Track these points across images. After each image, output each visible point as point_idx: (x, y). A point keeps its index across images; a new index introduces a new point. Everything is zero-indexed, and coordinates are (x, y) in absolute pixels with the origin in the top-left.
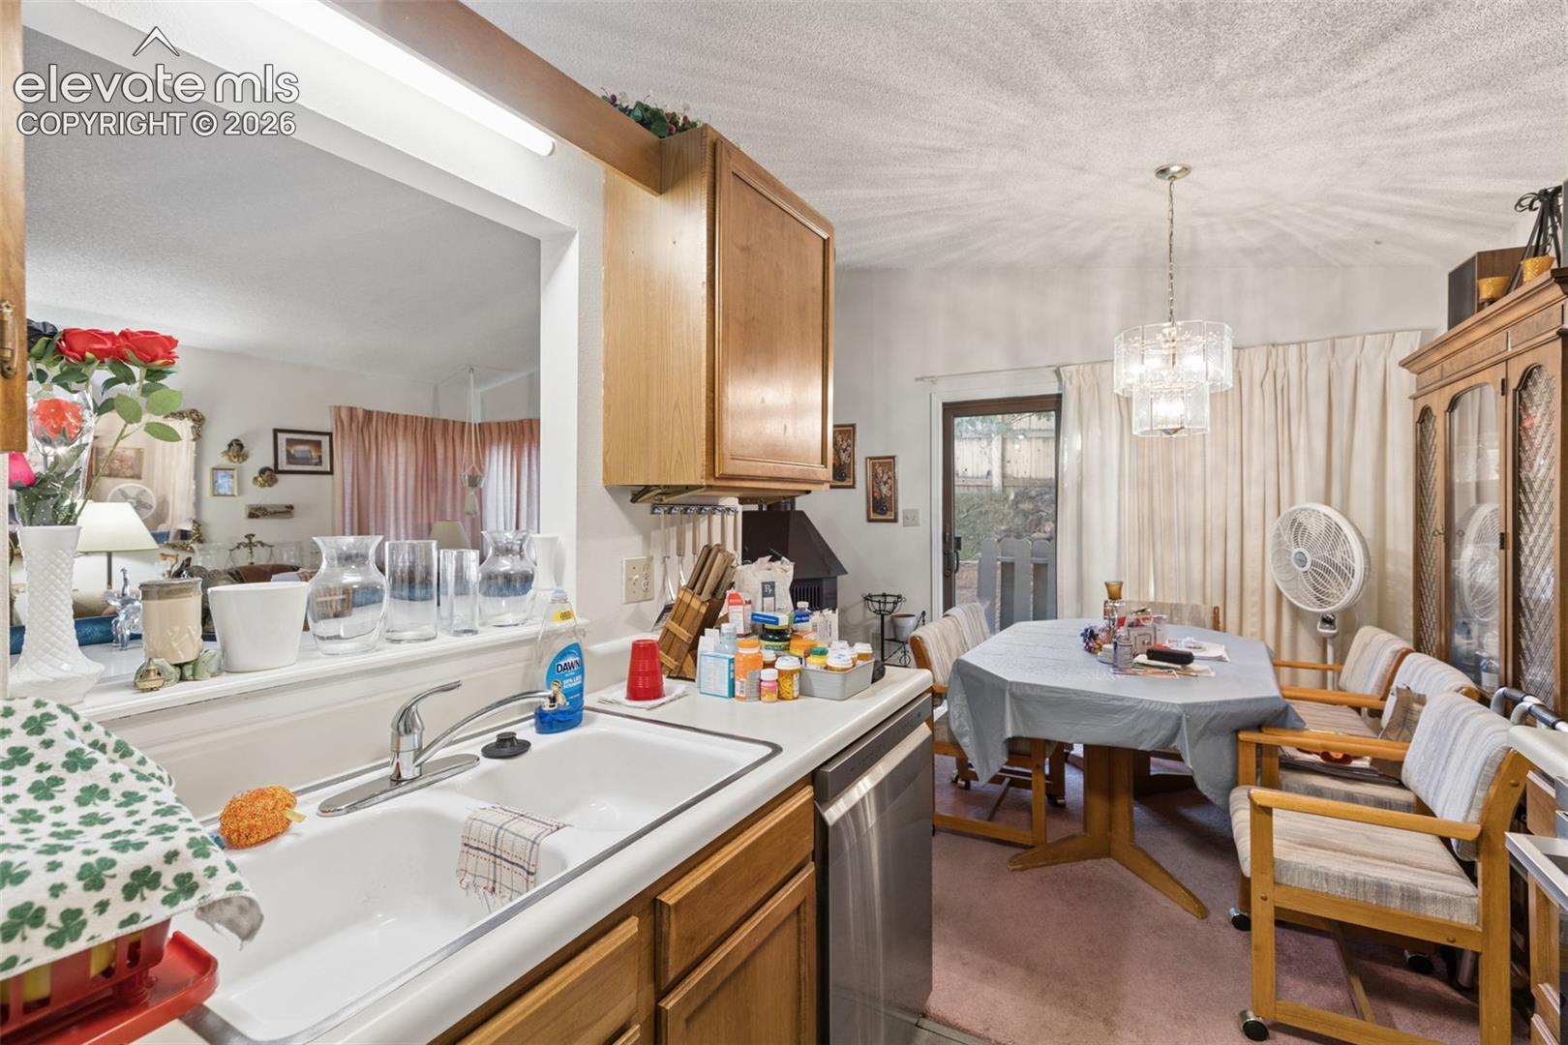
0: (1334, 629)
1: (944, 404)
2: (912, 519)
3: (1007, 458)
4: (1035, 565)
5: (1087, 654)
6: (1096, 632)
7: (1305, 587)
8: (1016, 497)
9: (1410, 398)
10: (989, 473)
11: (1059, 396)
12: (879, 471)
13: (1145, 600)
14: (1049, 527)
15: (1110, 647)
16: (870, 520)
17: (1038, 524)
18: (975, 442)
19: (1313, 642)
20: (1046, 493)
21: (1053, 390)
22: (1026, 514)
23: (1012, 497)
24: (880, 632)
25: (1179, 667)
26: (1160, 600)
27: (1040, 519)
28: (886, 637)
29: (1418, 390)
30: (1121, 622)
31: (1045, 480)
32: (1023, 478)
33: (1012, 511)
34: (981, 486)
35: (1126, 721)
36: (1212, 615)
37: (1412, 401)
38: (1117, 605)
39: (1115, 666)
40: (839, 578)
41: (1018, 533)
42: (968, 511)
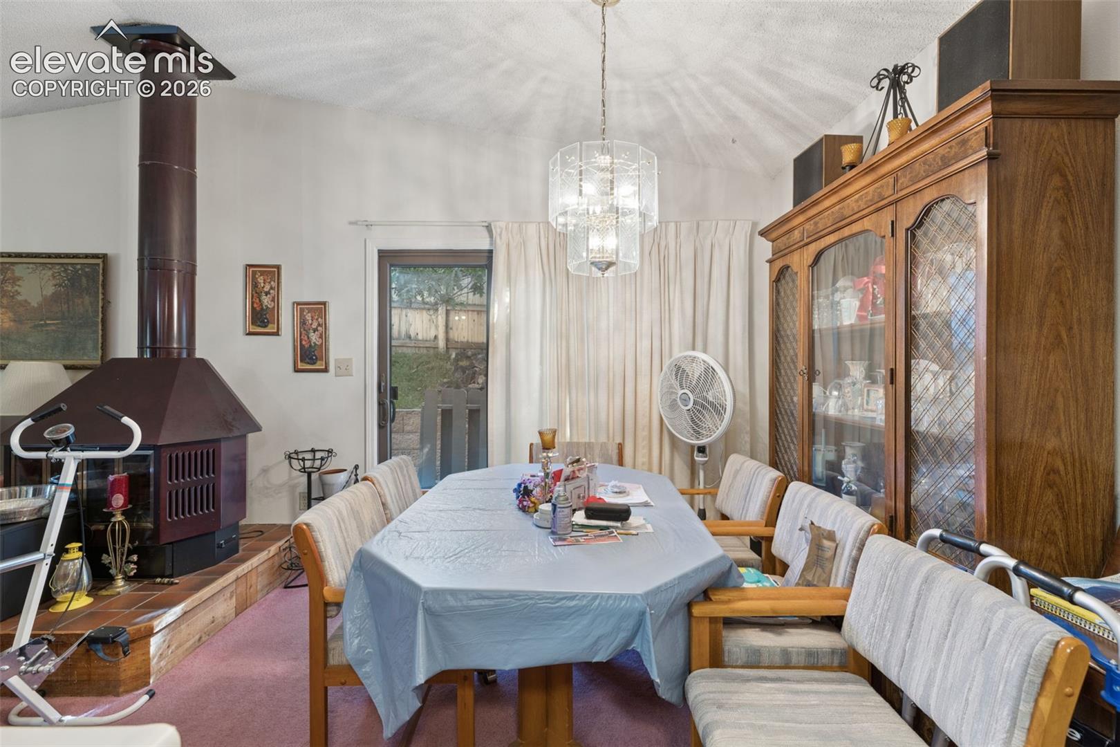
0: (706, 457)
1: (380, 252)
2: (345, 369)
3: (450, 326)
4: (470, 411)
5: (520, 513)
6: (531, 487)
7: (685, 422)
8: (456, 356)
9: (767, 262)
10: (436, 337)
11: (491, 252)
12: (308, 317)
13: (563, 440)
14: (481, 380)
15: (547, 507)
16: (297, 370)
17: (473, 378)
18: (424, 312)
19: (685, 467)
20: (479, 354)
21: (484, 245)
22: (464, 369)
23: (453, 356)
24: (306, 491)
25: (619, 524)
26: (575, 440)
27: (474, 373)
28: (313, 497)
29: (773, 255)
30: (557, 476)
31: (477, 343)
32: (462, 342)
33: (453, 368)
34: (429, 347)
35: (578, 627)
36: (617, 451)
37: (768, 264)
38: (550, 455)
39: (553, 533)
40: (251, 437)
41: (457, 385)
42: (417, 367)
